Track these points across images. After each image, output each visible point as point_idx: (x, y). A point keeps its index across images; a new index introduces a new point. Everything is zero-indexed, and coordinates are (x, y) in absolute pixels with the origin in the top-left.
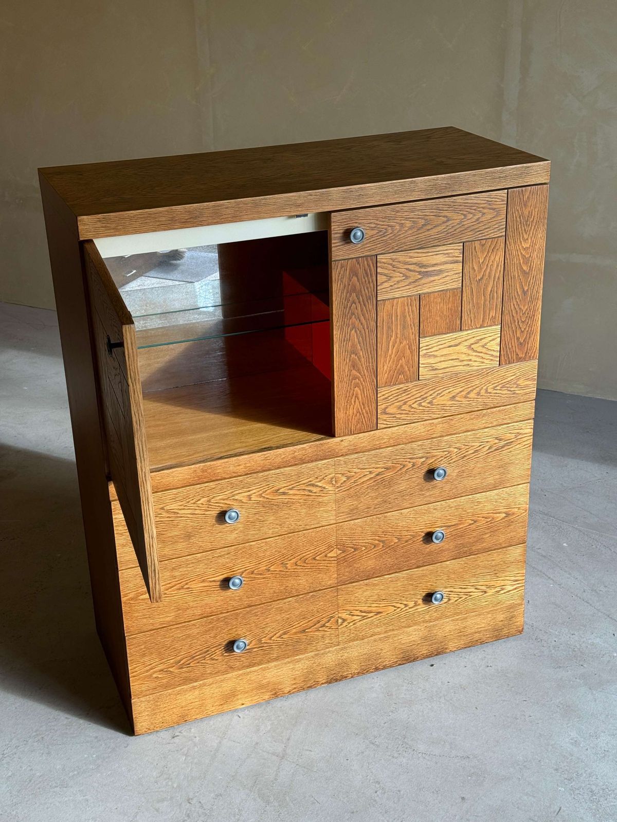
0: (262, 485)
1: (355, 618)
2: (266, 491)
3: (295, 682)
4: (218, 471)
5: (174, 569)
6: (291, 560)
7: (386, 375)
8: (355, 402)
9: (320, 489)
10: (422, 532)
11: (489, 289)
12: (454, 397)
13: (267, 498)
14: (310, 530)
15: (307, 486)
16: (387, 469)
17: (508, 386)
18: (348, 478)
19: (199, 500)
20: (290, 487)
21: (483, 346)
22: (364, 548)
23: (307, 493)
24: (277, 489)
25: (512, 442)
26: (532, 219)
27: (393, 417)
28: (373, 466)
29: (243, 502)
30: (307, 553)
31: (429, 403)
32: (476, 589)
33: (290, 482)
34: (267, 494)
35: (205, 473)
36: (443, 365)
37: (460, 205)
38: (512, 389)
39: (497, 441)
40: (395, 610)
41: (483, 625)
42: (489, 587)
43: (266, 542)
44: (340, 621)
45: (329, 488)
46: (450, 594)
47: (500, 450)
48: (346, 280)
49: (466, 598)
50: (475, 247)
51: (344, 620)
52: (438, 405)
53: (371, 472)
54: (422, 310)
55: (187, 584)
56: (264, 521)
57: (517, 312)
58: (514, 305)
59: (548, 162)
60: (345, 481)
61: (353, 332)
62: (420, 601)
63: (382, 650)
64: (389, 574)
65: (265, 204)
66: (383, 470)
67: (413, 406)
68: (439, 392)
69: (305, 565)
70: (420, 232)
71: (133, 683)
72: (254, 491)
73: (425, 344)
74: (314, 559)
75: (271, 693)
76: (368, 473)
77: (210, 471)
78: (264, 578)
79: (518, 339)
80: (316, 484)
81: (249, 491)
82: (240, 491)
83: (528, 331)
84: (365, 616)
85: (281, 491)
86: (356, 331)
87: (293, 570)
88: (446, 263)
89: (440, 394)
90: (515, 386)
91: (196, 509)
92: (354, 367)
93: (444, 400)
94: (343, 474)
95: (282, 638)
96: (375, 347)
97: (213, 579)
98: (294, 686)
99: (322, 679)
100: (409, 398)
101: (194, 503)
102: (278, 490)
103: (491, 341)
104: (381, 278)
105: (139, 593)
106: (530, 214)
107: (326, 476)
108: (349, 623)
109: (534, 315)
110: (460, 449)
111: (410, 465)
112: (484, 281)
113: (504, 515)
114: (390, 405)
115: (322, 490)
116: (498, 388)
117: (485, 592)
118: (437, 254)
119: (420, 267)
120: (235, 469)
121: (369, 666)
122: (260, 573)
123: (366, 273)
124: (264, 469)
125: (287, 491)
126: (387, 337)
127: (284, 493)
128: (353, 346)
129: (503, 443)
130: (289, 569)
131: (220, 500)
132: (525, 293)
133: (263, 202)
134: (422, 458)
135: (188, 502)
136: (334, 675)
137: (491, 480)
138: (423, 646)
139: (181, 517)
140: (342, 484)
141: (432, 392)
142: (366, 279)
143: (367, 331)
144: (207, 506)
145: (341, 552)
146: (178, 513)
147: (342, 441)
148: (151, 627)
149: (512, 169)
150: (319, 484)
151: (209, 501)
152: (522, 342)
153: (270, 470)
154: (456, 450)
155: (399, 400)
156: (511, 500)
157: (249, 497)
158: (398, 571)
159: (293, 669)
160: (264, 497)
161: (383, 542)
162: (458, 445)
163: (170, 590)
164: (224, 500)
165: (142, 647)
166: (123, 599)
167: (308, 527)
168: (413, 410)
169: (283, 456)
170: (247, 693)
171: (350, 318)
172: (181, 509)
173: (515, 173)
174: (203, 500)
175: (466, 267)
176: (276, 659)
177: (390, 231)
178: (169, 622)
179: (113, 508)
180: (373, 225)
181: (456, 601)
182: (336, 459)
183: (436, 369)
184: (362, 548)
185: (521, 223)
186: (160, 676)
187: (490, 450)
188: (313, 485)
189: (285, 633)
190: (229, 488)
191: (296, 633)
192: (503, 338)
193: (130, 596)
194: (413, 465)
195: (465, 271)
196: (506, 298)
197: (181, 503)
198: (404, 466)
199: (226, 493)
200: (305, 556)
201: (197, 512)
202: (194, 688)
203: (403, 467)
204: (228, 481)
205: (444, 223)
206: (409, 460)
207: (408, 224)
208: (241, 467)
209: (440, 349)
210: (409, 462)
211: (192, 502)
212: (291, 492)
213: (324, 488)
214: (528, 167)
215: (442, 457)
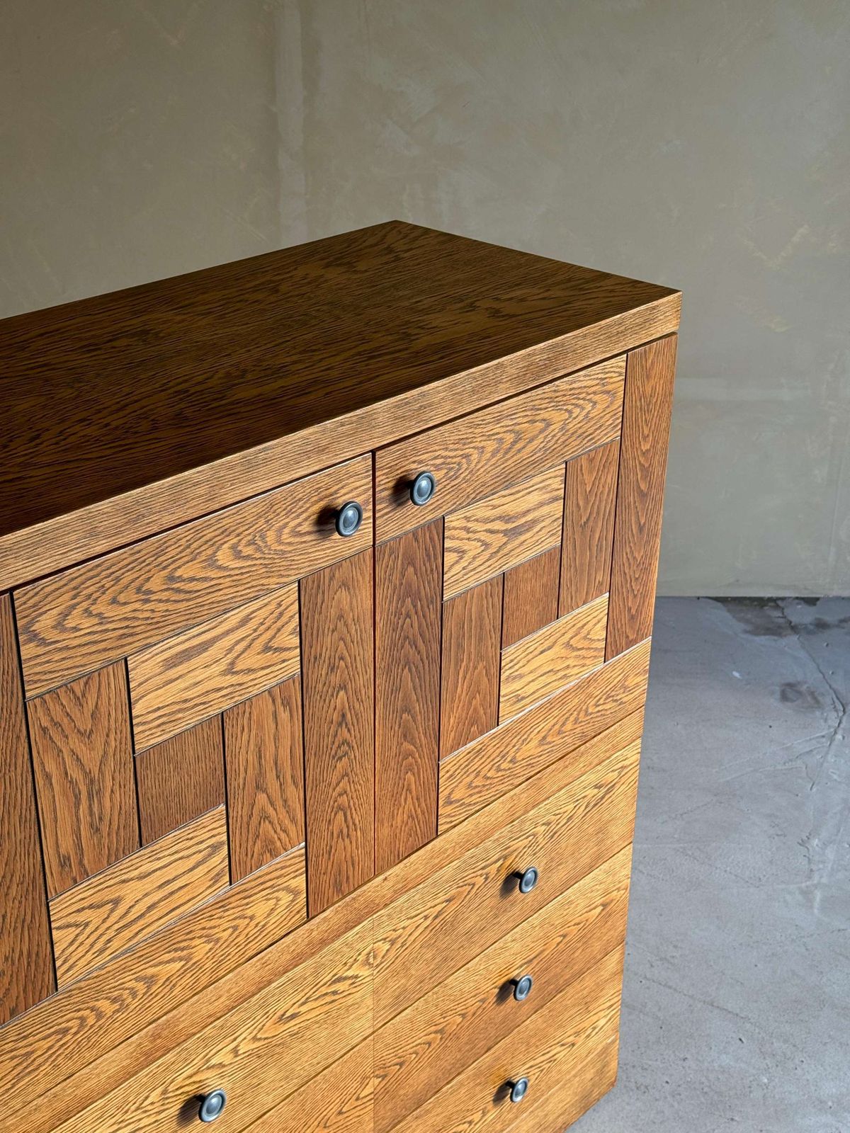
0: (257, 1018)
2: (264, 1025)
4: (181, 1026)
7: (453, 734)
8: (406, 799)
9: (350, 982)
10: (495, 988)
11: (597, 536)
12: (544, 738)
13: (265, 1039)
14: (333, 1066)
15: (329, 985)
16: (449, 901)
17: (613, 693)
18: (393, 942)
19: (146, 1098)
20: (303, 999)
21: (585, 638)
22: (414, 1056)
23: (328, 999)
24: (282, 1013)
25: (615, 784)
26: (654, 400)
27: (461, 805)
28: (429, 904)
29: (224, 1066)
30: (328, 1108)
31: (511, 761)
32: (563, 1045)
33: (303, 990)
34: (265, 1032)
35: (159, 1041)
36: (533, 687)
37: (564, 395)
38: (618, 698)
39: (596, 791)
41: (569, 1099)
42: (577, 1034)
45: (364, 972)
46: (528, 1073)
47: (600, 804)
48: (396, 578)
49: (550, 1067)
50: (581, 466)
52: (523, 759)
53: (426, 918)
54: (506, 599)
56: (259, 1084)
57: (630, 564)
58: (627, 554)
59: (679, 294)
60: (388, 950)
61: (406, 670)
62: (491, 1105)
64: (448, 1083)
65: (266, 461)
66: (445, 904)
67: (489, 775)
68: (525, 736)
70: (508, 456)
72: (243, 1036)
73: (508, 660)
74: (340, 1113)
76: (422, 920)
77: (166, 1032)
79: (630, 609)
80: (345, 975)
81: (235, 1039)
82: (220, 1047)
83: (642, 593)
85: (288, 1014)
86: (410, 670)
88: (541, 505)
89: (526, 739)
90: (622, 691)
91: (140, 1120)
92: (405, 736)
93: (531, 748)
94: (385, 939)
96: (438, 689)
100: (483, 763)
101: (138, 1109)
102: (283, 1015)
103: (595, 625)
104: (450, 558)
106: (654, 388)
107: (359, 954)
109: (650, 564)
110: (550, 824)
111: (482, 880)
112: (591, 524)
113: (601, 908)
114: (457, 786)
115: (353, 983)
116: (601, 702)
117: (573, 1045)
118: (529, 493)
119: (507, 522)
120: (210, 1009)
123: (428, 555)
124: (262, 985)
125: (297, 1011)
126: (456, 665)
127: (293, 1016)
128: (406, 697)
129: (603, 790)
131: (183, 1083)
132: (641, 529)
133: (262, 455)
134: (497, 861)
135: (126, 1112)
137: (586, 860)
140: (383, 957)
141: (515, 740)
142: (428, 565)
143: (426, 662)
144: (161, 1103)
145: (380, 1079)
147: (386, 879)
149: (634, 314)
150: (350, 973)
151: (164, 1092)
152: (634, 613)
153: (270, 982)
154: (544, 827)
155: (470, 771)
156: (609, 880)
157: (235, 1051)
158: (461, 1070)
160: (260, 1039)
161: (441, 1031)
162: (546, 819)
164: (190, 1077)
167: (330, 1061)
168: (488, 782)
169: (292, 949)
171: (402, 647)
173: (637, 321)
174: (153, 1094)
175: (569, 503)
177: (465, 466)
180: (439, 461)
182: (375, 916)
183: (523, 698)
184: (411, 1058)
185: (641, 409)
187: (587, 810)
188: (340, 980)
190: (199, 1050)
192: (610, 615)
194: (486, 879)
195: (567, 511)
196: (617, 544)
197: (113, 1120)
198: (473, 886)
199: (195, 1061)
200: (325, 1115)
201: (141, 1124)
203: (471, 889)
204: (198, 1038)
205: (541, 432)
206: (479, 873)
207: (491, 446)
208: (221, 1000)
209: (528, 661)
210: (480, 876)
211: (133, 1108)
212: (303, 1009)
213: (357, 977)
214: (654, 308)
215: (525, 847)
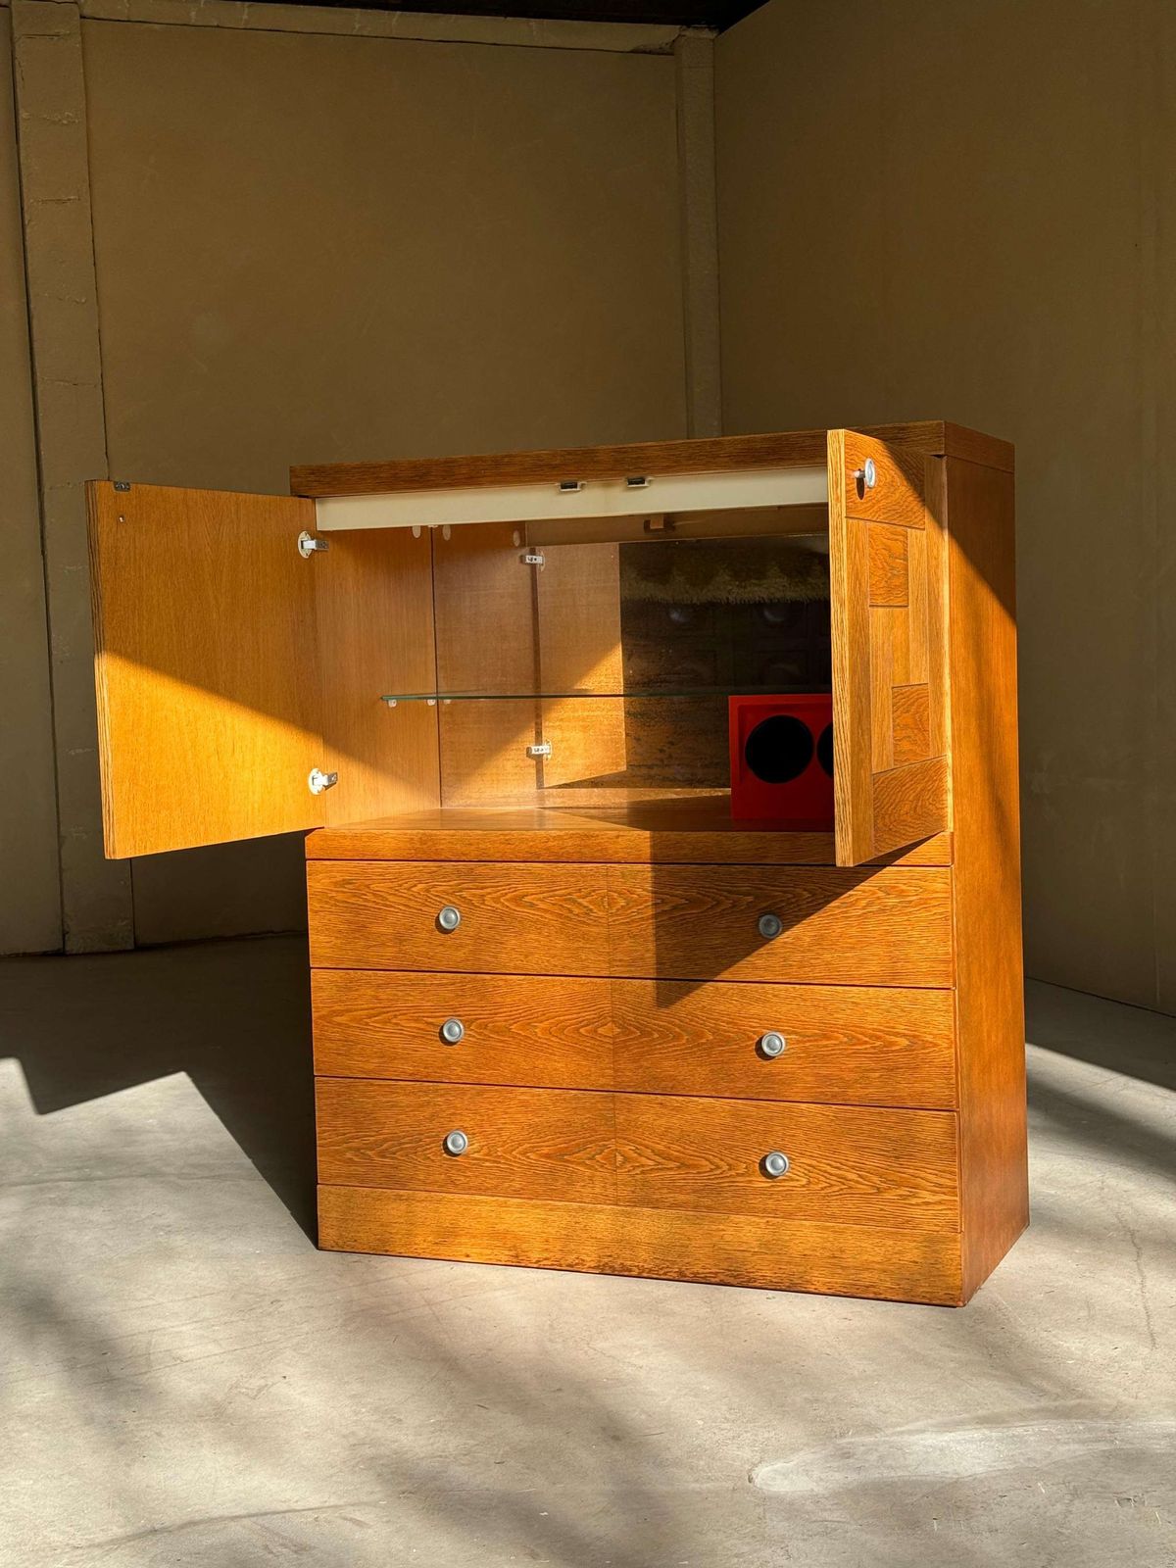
0: (501, 884)
1: (644, 1160)
2: (506, 894)
3: (546, 1247)
4: (441, 847)
5: (379, 986)
6: (541, 1022)
9: (585, 911)
10: (754, 1033)
13: (507, 907)
14: (569, 978)
15: (565, 900)
16: (689, 900)
18: (628, 902)
19: (415, 886)
20: (540, 896)
22: (655, 1034)
23: (565, 913)
24: (522, 894)
25: (910, 902)
28: (666, 890)
30: (567, 1017)
33: (540, 887)
34: (507, 900)
39: (881, 894)
40: (712, 1170)
41: (878, 1259)
43: (506, 981)
44: (620, 1158)
45: (600, 912)
49: (842, 1189)
51: (626, 1159)
53: (664, 902)
55: (395, 1016)
60: (623, 906)
63: (689, 1239)
64: (698, 1097)
66: (683, 901)
69: (563, 1037)
71: (321, 1156)
72: (489, 890)
74: (577, 1030)
75: (511, 1253)
76: (659, 901)
78: (502, 1041)
80: (580, 900)
81: (482, 888)
82: (470, 885)
84: (659, 1163)
85: (527, 899)
87: (545, 1041)
91: (410, 899)
94: (620, 894)
95: (528, 1157)
97: (430, 1020)
98: (546, 1255)
99: (590, 1260)
101: (409, 889)
102: (522, 897)
105: (334, 1011)
107: (594, 891)
108: (634, 1168)
110: (815, 895)
111: (728, 904)
113: (905, 1041)
115: (587, 914)
120: (464, 849)
121: (668, 1264)
122: (496, 1029)
125: (535, 902)
127: (532, 905)
129: (893, 900)
130: (540, 1038)
131: (443, 894)
134: (749, 895)
135: (400, 885)
136: (610, 1259)
138: (762, 1259)
139: (392, 907)
140: (618, 910)
144: (424, 897)
145: (620, 1030)
146: (387, 900)
147: (618, 837)
148: (347, 1073)
150: (584, 902)
151: (428, 891)
154: (806, 894)
156: (916, 1015)
157: (482, 898)
158: (714, 1094)
159: (545, 1221)
160: (503, 903)
161: (687, 1032)
162: (811, 886)
163: (373, 1019)
164: (448, 894)
165: (335, 1101)
166: (314, 1015)
167: (567, 973)
169: (531, 844)
170: (474, 1237)
172: (391, 894)
174: (420, 886)
176: (517, 1193)
178: (371, 1071)
179: (308, 869)
181: (822, 1189)
182: (609, 865)
184: (652, 1034)
186: (356, 1159)
187: (871, 909)
188: (574, 901)
189: (532, 1150)
190: (455, 877)
191: (547, 1156)
193: (324, 1013)
194: (734, 905)
197: (391, 885)
198: (719, 903)
199: (451, 883)
200: (563, 1021)
201: (411, 904)
202: (399, 1198)
203: (716, 905)
204: (454, 866)
206: (725, 893)
208: (473, 848)
210: (727, 898)
211: (406, 886)
212: (542, 905)
213: (591, 910)
215: (782, 901)
